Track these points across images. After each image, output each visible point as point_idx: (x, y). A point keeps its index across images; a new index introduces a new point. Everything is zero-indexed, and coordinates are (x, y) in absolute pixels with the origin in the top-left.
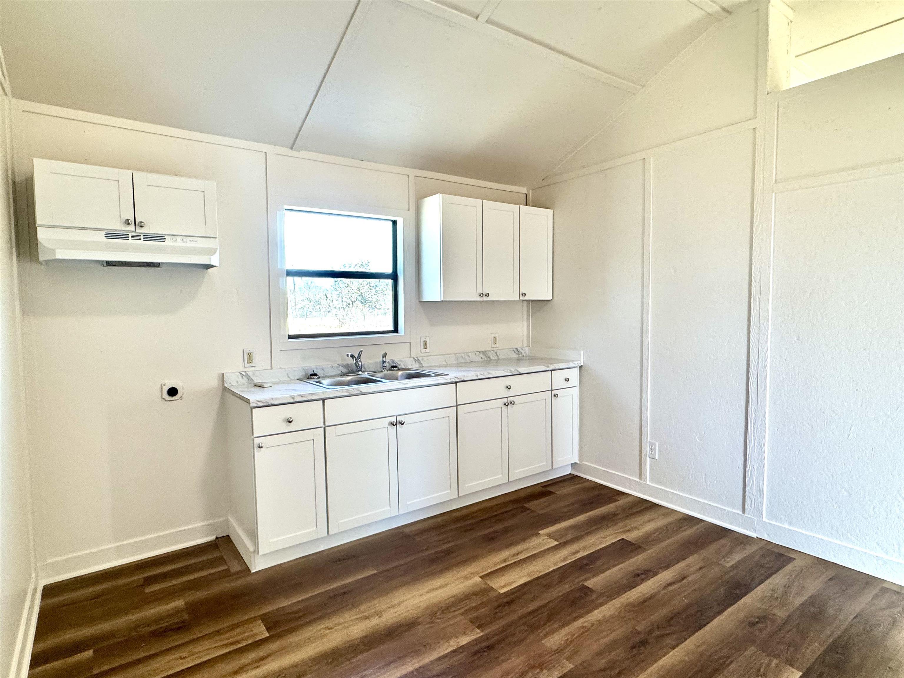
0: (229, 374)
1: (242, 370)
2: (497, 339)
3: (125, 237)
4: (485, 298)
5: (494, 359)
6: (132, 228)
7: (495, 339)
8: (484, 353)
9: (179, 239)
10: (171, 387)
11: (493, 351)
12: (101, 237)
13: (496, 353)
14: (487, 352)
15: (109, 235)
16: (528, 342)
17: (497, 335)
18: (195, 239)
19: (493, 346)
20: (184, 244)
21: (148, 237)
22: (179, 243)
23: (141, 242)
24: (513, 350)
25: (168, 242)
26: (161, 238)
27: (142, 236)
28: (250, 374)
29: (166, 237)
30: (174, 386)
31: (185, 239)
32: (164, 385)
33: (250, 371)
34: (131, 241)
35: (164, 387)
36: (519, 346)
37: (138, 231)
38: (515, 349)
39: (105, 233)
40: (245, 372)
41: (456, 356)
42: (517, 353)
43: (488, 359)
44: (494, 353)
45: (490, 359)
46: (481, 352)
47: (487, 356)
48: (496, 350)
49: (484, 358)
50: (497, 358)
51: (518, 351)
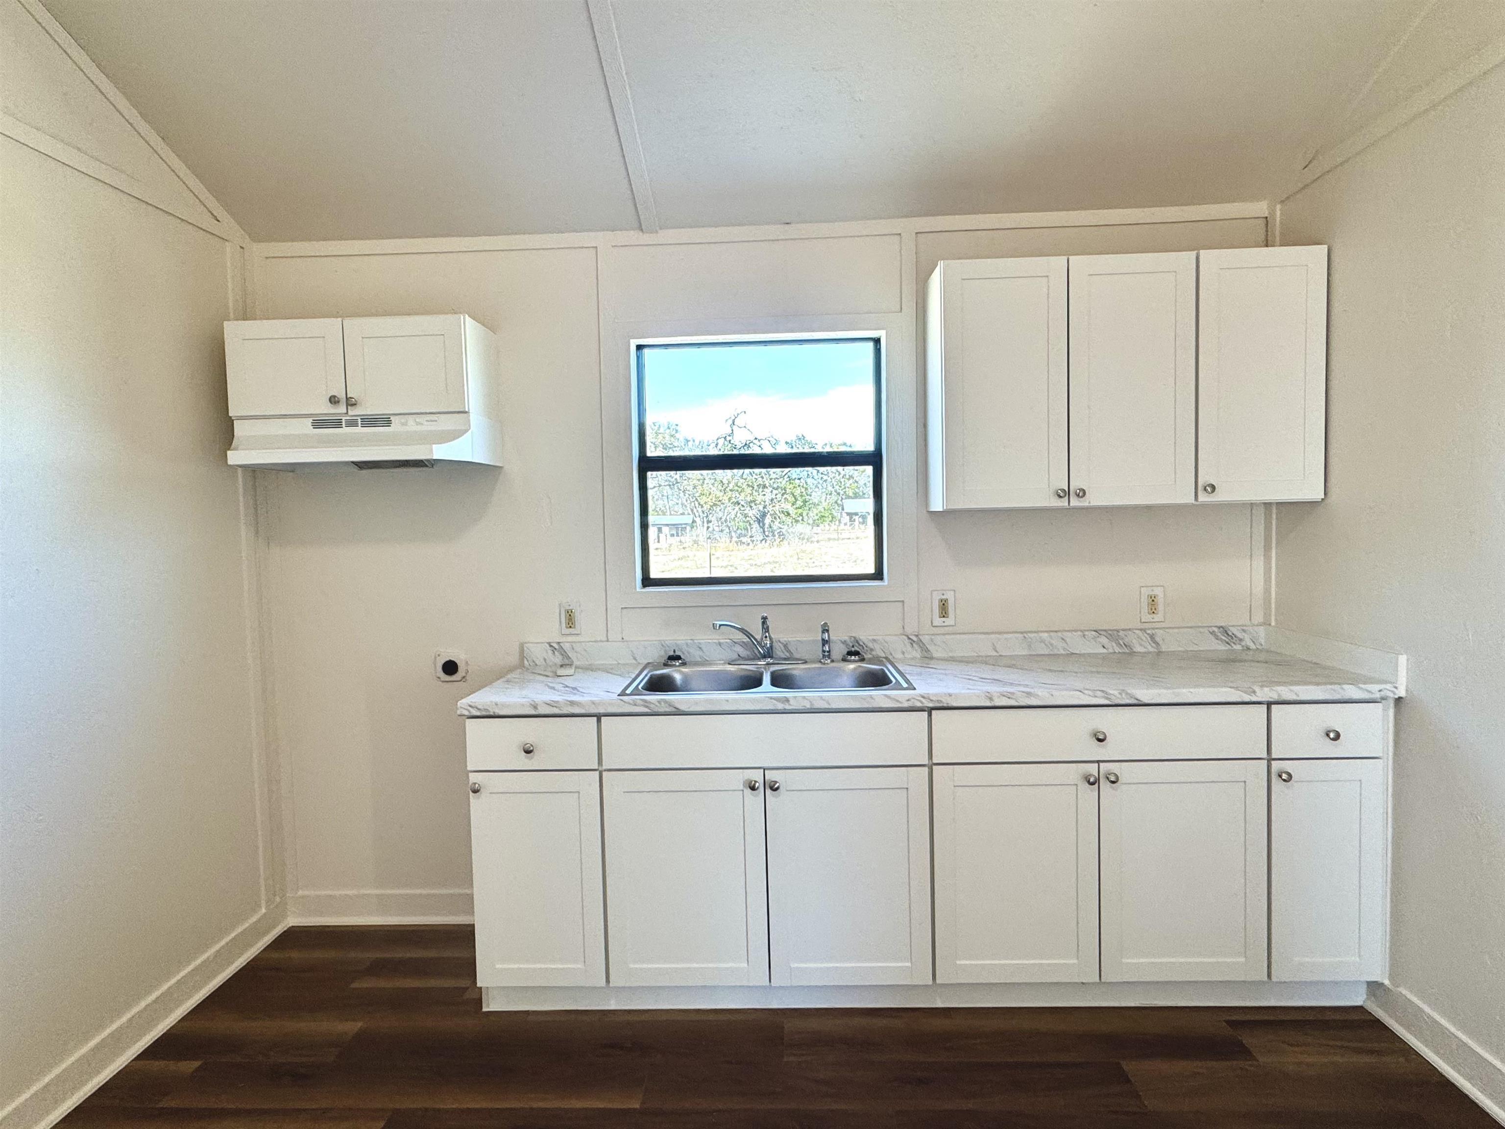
0: (531, 645)
1: (555, 638)
2: (1160, 600)
3: (337, 424)
4: (1075, 502)
5: (1142, 650)
6: (342, 409)
7: (1153, 600)
8: (1113, 635)
9: (411, 420)
10: (447, 659)
11: (1143, 630)
12: (305, 427)
13: (1152, 637)
14: (1121, 633)
15: (319, 423)
16: (1267, 615)
17: (1158, 592)
18: (434, 417)
19: (1147, 617)
20: (419, 428)
21: (371, 421)
22: (412, 425)
23: (359, 429)
24: (1213, 633)
25: (396, 425)
26: (386, 421)
27: (359, 420)
28: (566, 647)
29: (392, 418)
30: (452, 659)
31: (419, 419)
32: (439, 655)
33: (567, 642)
34: (345, 430)
35: (438, 658)
36: (1234, 620)
37: (350, 413)
38: (1219, 627)
39: (311, 420)
40: (559, 643)
41: (1025, 637)
42: (1225, 641)
43: (1124, 653)
44: (1146, 635)
45: (1132, 653)
46: (1105, 630)
47: (1122, 644)
48: (1153, 629)
49: (1112, 647)
50: (1156, 650)
51: (1230, 634)
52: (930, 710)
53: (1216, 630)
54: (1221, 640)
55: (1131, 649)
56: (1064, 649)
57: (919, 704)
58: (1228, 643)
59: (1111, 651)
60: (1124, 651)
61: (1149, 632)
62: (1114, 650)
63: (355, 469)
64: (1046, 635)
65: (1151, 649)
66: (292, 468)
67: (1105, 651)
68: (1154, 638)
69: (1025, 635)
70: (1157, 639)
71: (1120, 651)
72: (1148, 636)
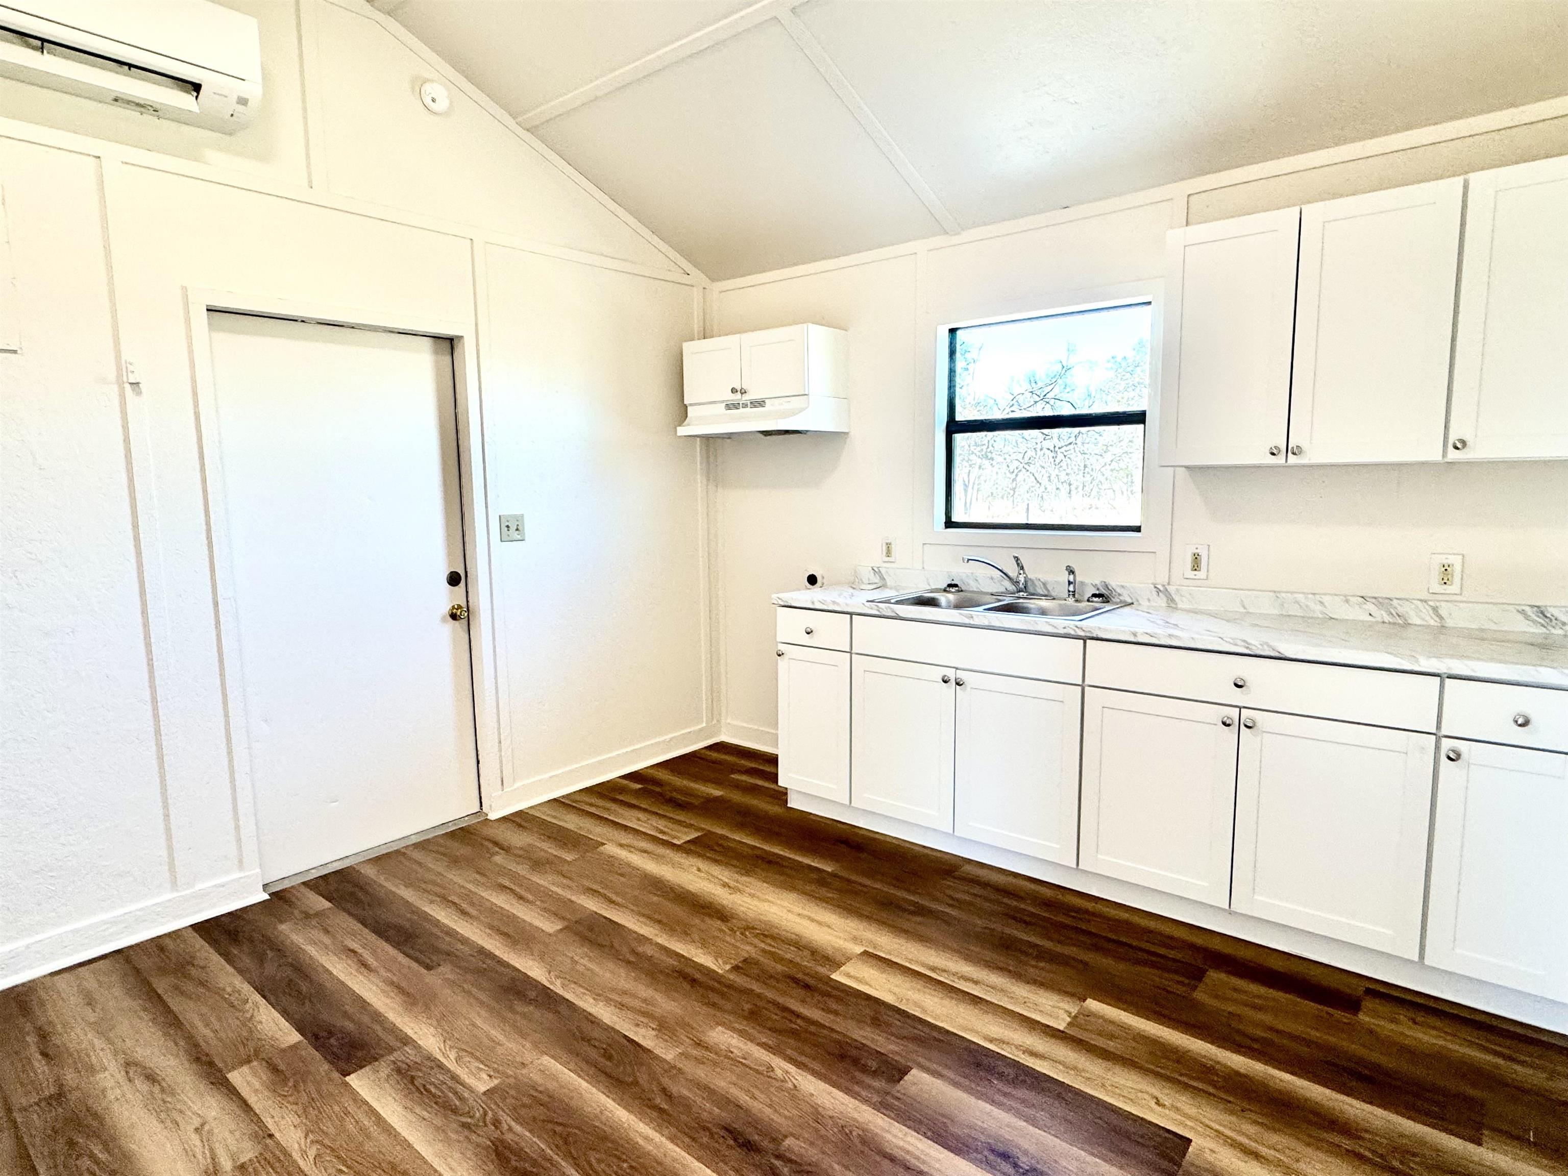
1: (878, 564)
2: (1457, 571)
3: (737, 407)
5: (1419, 622)
6: (739, 396)
7: (1446, 569)
8: (1383, 602)
9: (776, 402)
10: (810, 573)
11: (1428, 601)
12: (725, 409)
13: (1435, 609)
14: (1395, 602)
15: (728, 407)
17: (1456, 561)
18: (786, 399)
19: (1437, 587)
20: (782, 407)
21: (755, 404)
22: (777, 405)
24: (1523, 612)
25: (768, 406)
26: (763, 403)
27: (749, 404)
29: (767, 401)
30: (813, 574)
31: (781, 401)
32: (804, 571)
34: (742, 410)
36: (1557, 600)
37: (743, 399)
38: (1532, 606)
39: (724, 405)
40: (878, 568)
41: (1277, 597)
42: (1540, 623)
43: (1394, 624)
44: (1427, 607)
45: (1407, 625)
46: (1375, 598)
47: (1395, 615)
48: (1438, 601)
49: (1381, 615)
50: (1439, 625)
51: (1549, 615)
52: (1085, 639)
53: (1527, 609)
54: (1534, 621)
55: (1406, 620)
56: (1322, 613)
57: (1073, 632)
58: (1543, 625)
59: (1380, 620)
60: (1395, 621)
61: (1431, 603)
62: (1382, 618)
63: (762, 436)
64: (1301, 596)
65: (1432, 623)
66: (730, 436)
67: (1370, 618)
68: (1437, 611)
69: (1278, 595)
70: (1441, 612)
71: (1391, 620)
72: (1430, 609)
